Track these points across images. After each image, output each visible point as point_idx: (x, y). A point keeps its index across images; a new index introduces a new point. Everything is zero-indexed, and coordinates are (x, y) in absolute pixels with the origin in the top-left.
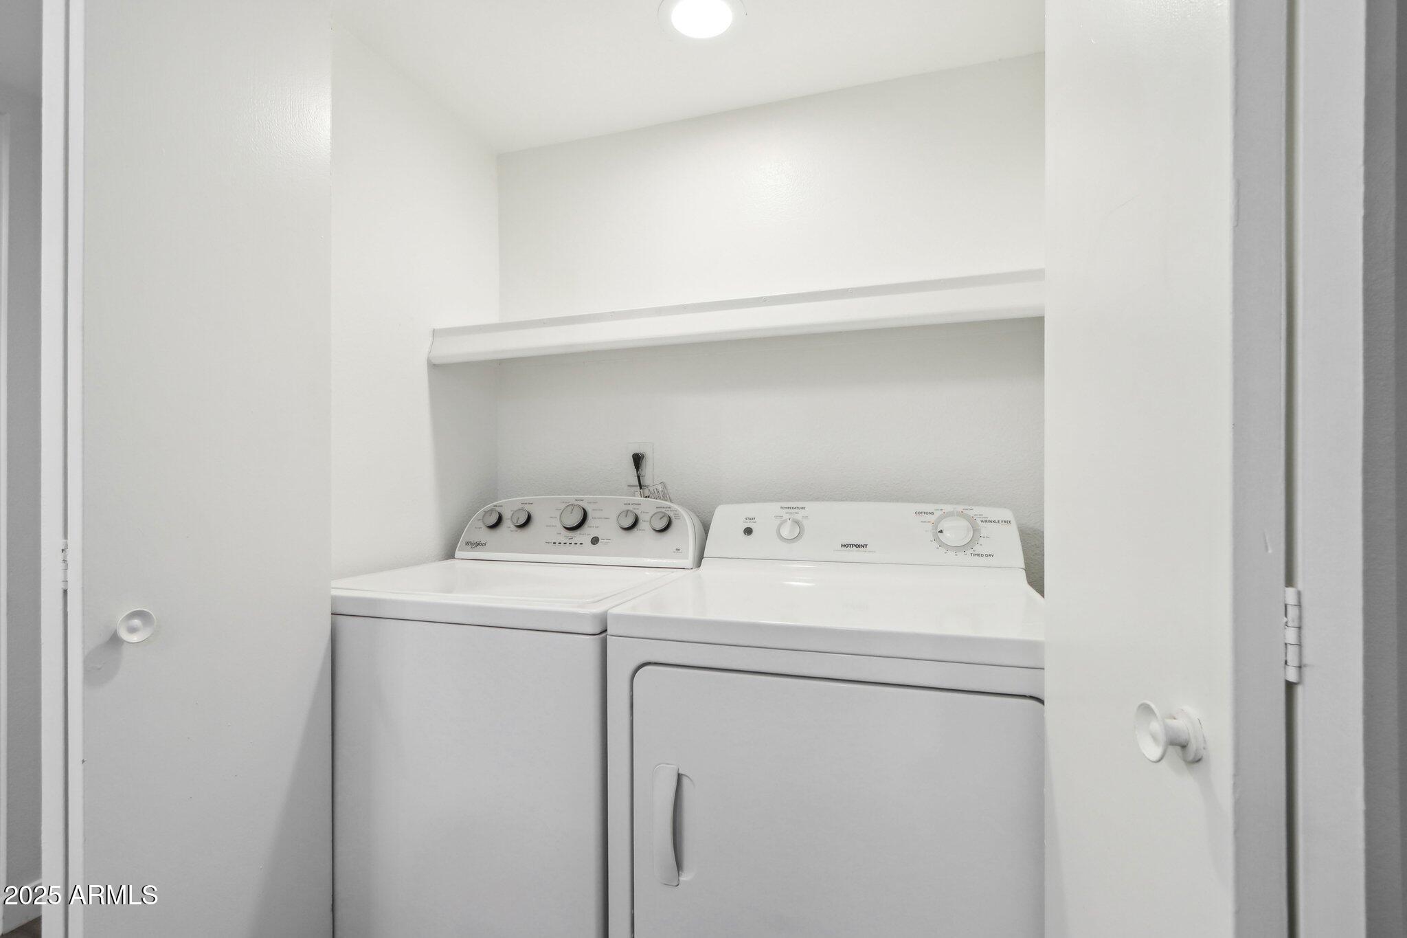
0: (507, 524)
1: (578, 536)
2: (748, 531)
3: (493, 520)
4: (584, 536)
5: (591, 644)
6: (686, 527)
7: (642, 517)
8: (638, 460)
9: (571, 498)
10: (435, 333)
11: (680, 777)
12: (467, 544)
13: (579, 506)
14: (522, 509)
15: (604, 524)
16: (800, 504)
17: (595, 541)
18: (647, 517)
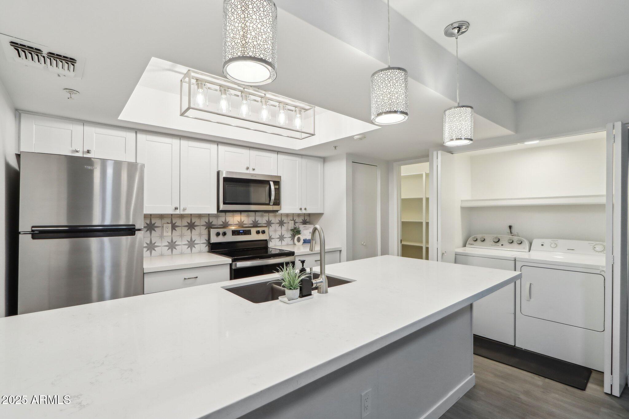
0: (479, 240)
1: (498, 244)
2: (542, 245)
3: (475, 239)
4: (500, 243)
5: (513, 262)
6: (526, 244)
7: (514, 241)
8: (510, 227)
9: (495, 236)
10: (462, 201)
11: (530, 284)
12: (469, 244)
13: (497, 238)
14: (482, 238)
15: (504, 241)
16: (557, 240)
17: (502, 245)
18: (516, 241)
